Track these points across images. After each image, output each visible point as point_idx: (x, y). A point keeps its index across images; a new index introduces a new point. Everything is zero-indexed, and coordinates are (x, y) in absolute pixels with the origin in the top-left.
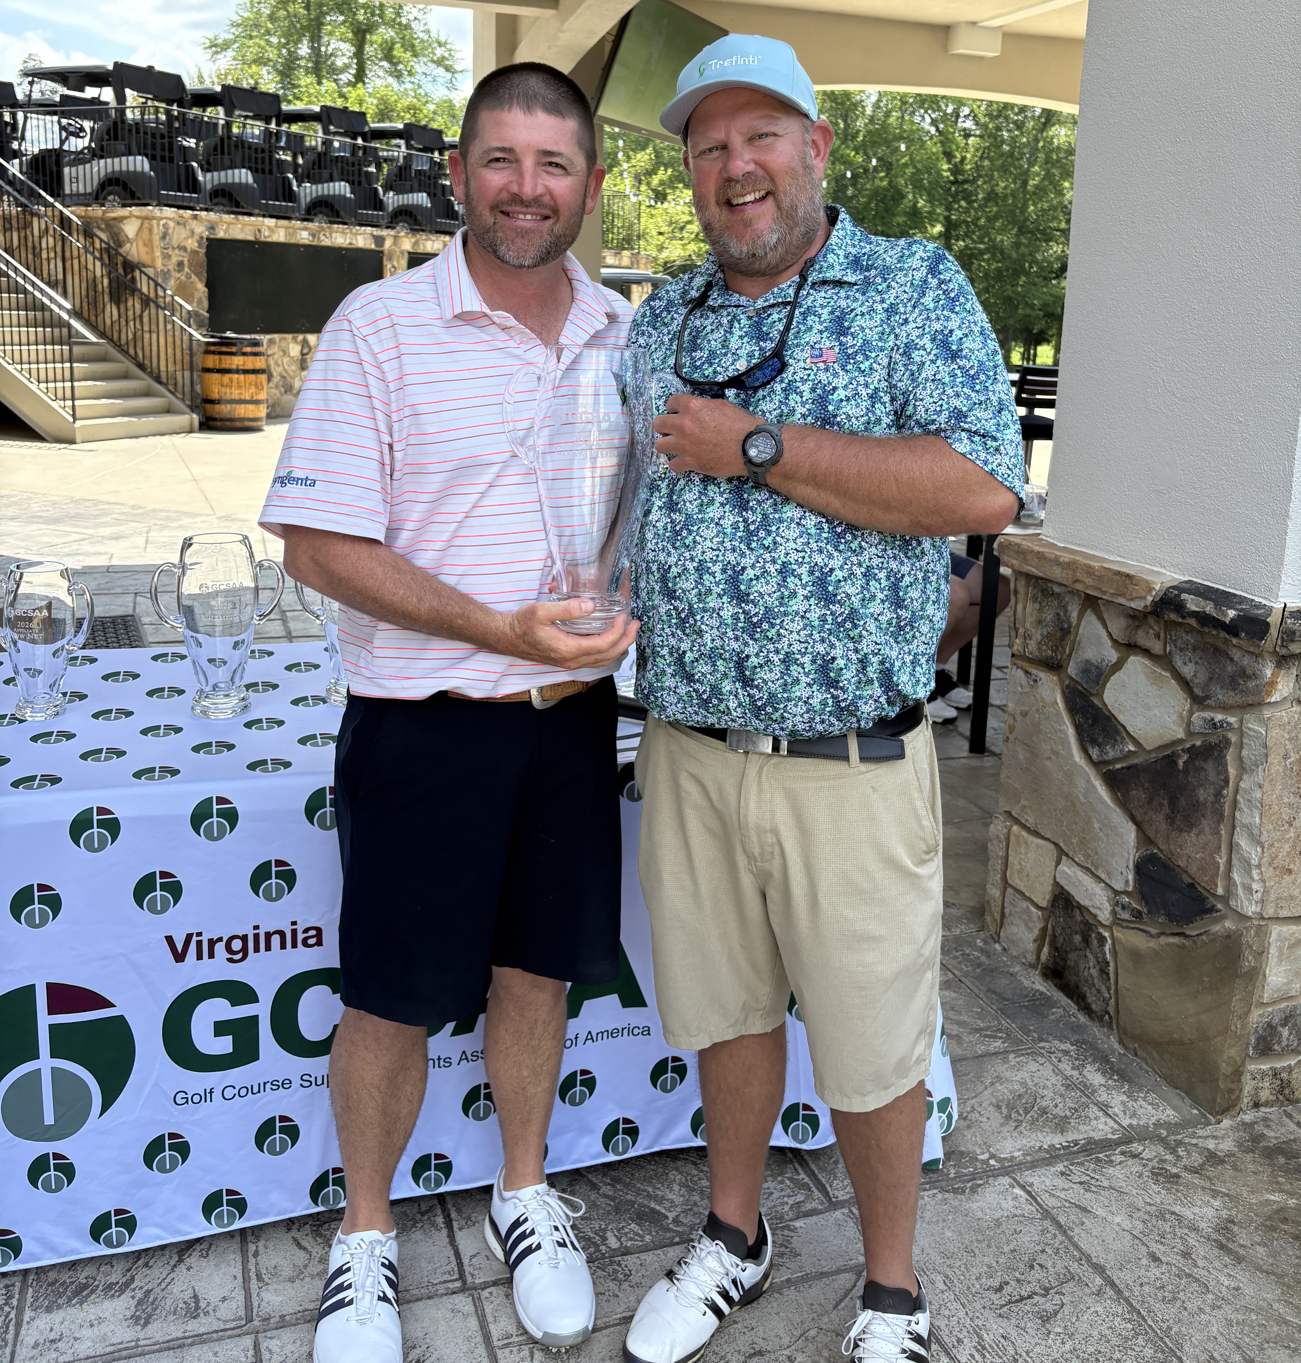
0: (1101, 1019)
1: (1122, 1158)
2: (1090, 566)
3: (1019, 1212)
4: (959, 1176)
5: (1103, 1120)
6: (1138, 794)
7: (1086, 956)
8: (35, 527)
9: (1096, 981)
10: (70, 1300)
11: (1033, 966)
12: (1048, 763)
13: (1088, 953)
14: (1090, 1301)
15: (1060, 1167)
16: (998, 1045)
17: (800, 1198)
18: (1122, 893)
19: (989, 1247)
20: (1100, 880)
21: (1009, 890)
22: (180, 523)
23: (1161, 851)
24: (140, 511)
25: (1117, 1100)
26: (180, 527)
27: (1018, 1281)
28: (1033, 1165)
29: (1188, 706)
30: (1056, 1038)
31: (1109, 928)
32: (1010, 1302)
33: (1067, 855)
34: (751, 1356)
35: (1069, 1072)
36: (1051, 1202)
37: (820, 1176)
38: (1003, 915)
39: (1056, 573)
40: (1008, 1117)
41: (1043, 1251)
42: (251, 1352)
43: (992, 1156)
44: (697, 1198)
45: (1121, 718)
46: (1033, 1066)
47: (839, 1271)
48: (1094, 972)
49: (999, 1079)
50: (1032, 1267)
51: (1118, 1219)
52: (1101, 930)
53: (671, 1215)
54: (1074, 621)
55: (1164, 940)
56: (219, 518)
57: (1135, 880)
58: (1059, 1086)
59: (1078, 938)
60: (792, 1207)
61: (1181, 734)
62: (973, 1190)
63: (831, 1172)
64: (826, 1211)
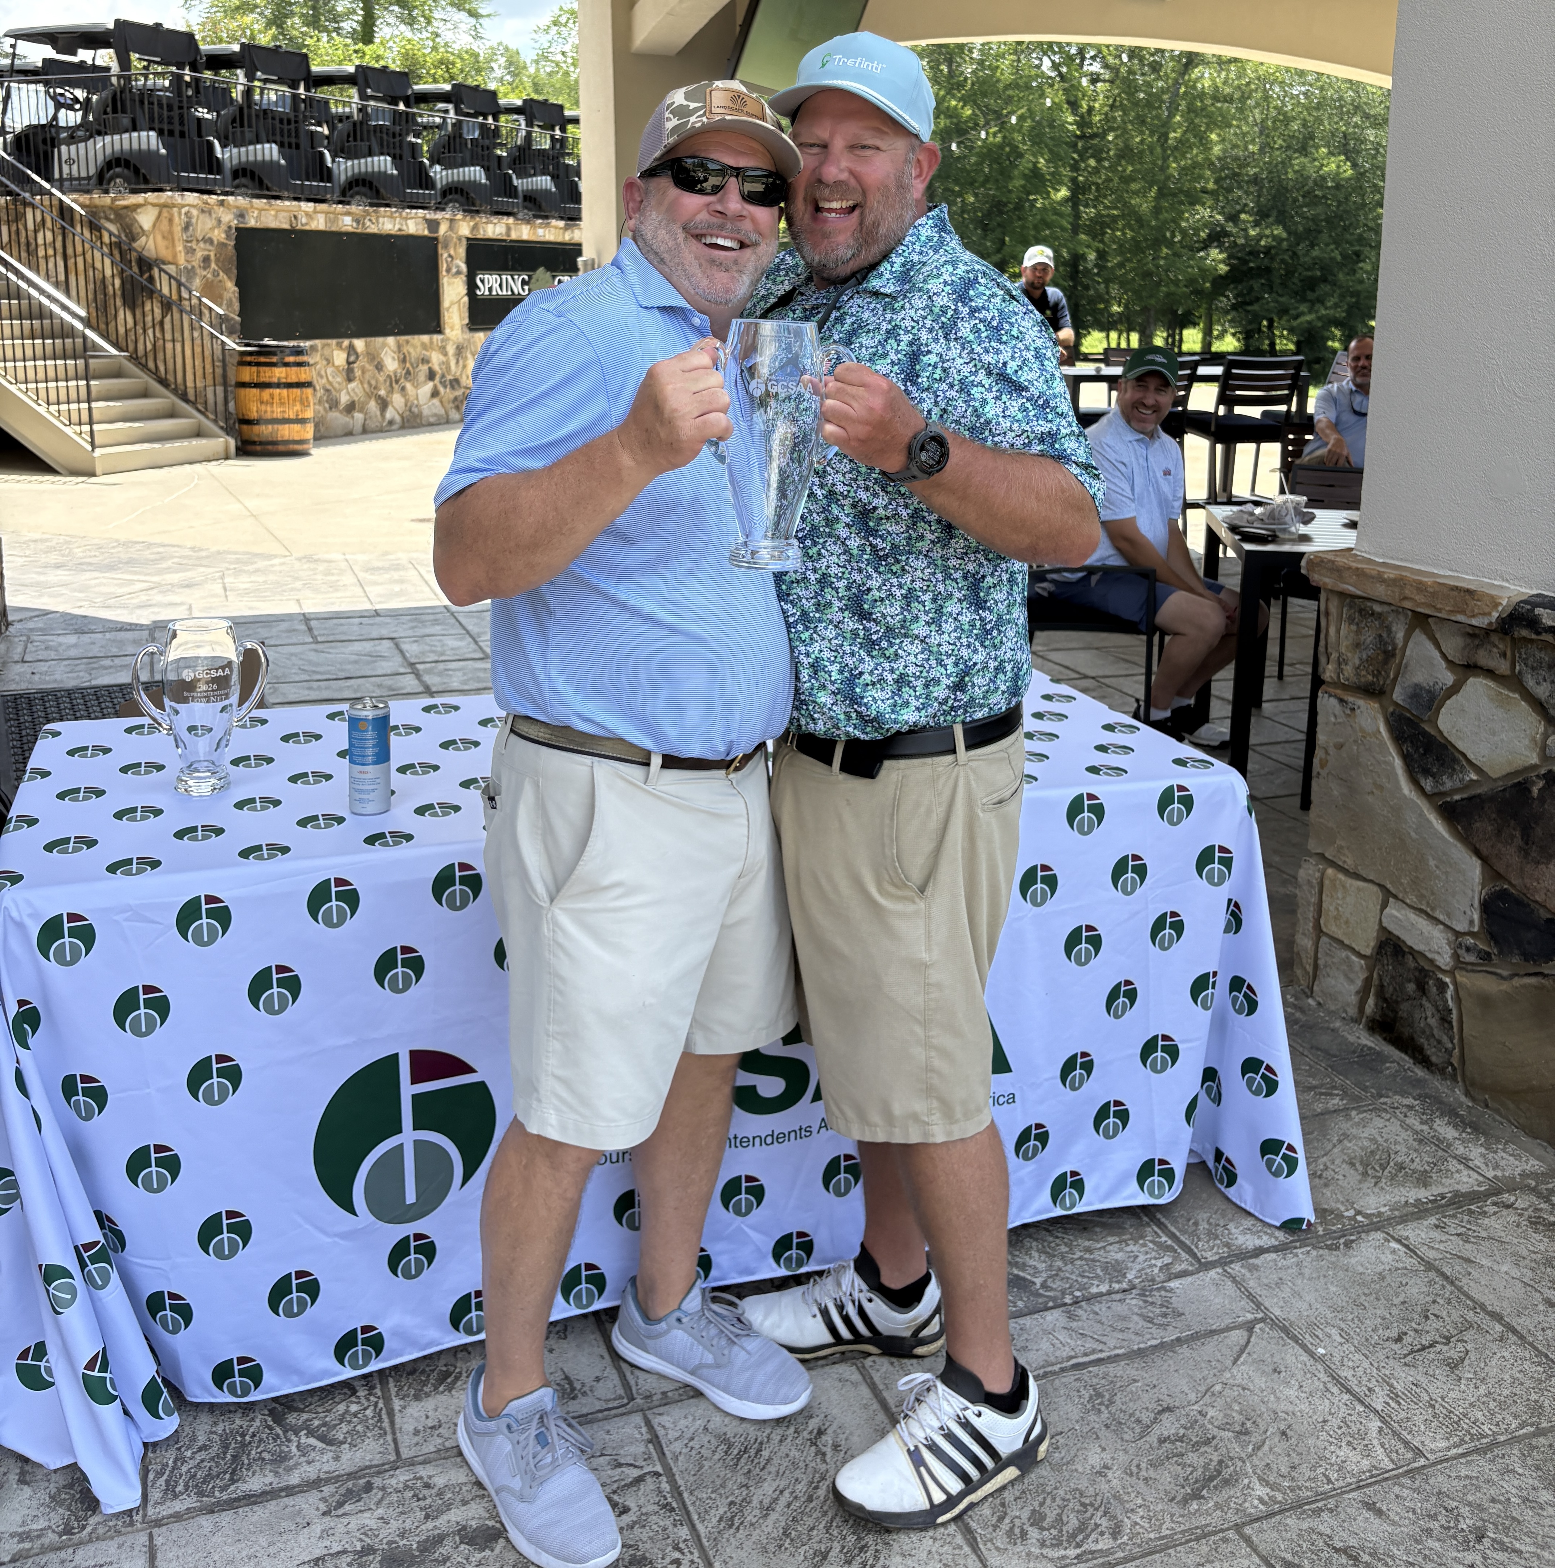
0: (1442, 1071)
1: (1496, 1209)
2: (1421, 582)
3: (1400, 1265)
4: (1328, 1233)
5: (1465, 1172)
6: (1483, 826)
7: (1421, 1006)
8: (88, 575)
9: (1435, 1032)
10: (436, 1388)
11: (1356, 1021)
12: (1370, 798)
13: (1424, 1001)
14: (1494, 1347)
15: (1433, 1220)
16: (1335, 1102)
17: (1167, 1260)
18: (1465, 934)
19: (1378, 1299)
20: (1438, 921)
21: (1324, 939)
22: (255, 566)
23: (1513, 886)
24: (204, 554)
25: (1476, 1153)
26: (257, 571)
27: (1416, 1331)
28: (1404, 1220)
29: (1542, 729)
30: (1396, 1093)
31: (1451, 973)
32: (1412, 1352)
33: (1395, 897)
34: (1160, 1413)
35: (1418, 1127)
36: (1431, 1255)
37: (1182, 1238)
38: (1316, 966)
39: (1380, 591)
40: (1365, 1174)
41: (1434, 1302)
42: (644, 1430)
43: (1359, 1213)
44: (1059, 1263)
45: (1460, 745)
46: (1378, 1122)
47: (1228, 1329)
48: (1433, 1022)
49: (1346, 1136)
50: (1427, 1318)
51: (1504, 1268)
52: (1440, 976)
53: (1038, 1281)
54: (1400, 644)
55: (1517, 982)
56: (299, 559)
57: (1481, 919)
58: (1411, 1141)
59: (1411, 987)
60: (1161, 1268)
61: (1534, 759)
62: (1348, 1245)
63: (1194, 1234)
64: (1198, 1271)
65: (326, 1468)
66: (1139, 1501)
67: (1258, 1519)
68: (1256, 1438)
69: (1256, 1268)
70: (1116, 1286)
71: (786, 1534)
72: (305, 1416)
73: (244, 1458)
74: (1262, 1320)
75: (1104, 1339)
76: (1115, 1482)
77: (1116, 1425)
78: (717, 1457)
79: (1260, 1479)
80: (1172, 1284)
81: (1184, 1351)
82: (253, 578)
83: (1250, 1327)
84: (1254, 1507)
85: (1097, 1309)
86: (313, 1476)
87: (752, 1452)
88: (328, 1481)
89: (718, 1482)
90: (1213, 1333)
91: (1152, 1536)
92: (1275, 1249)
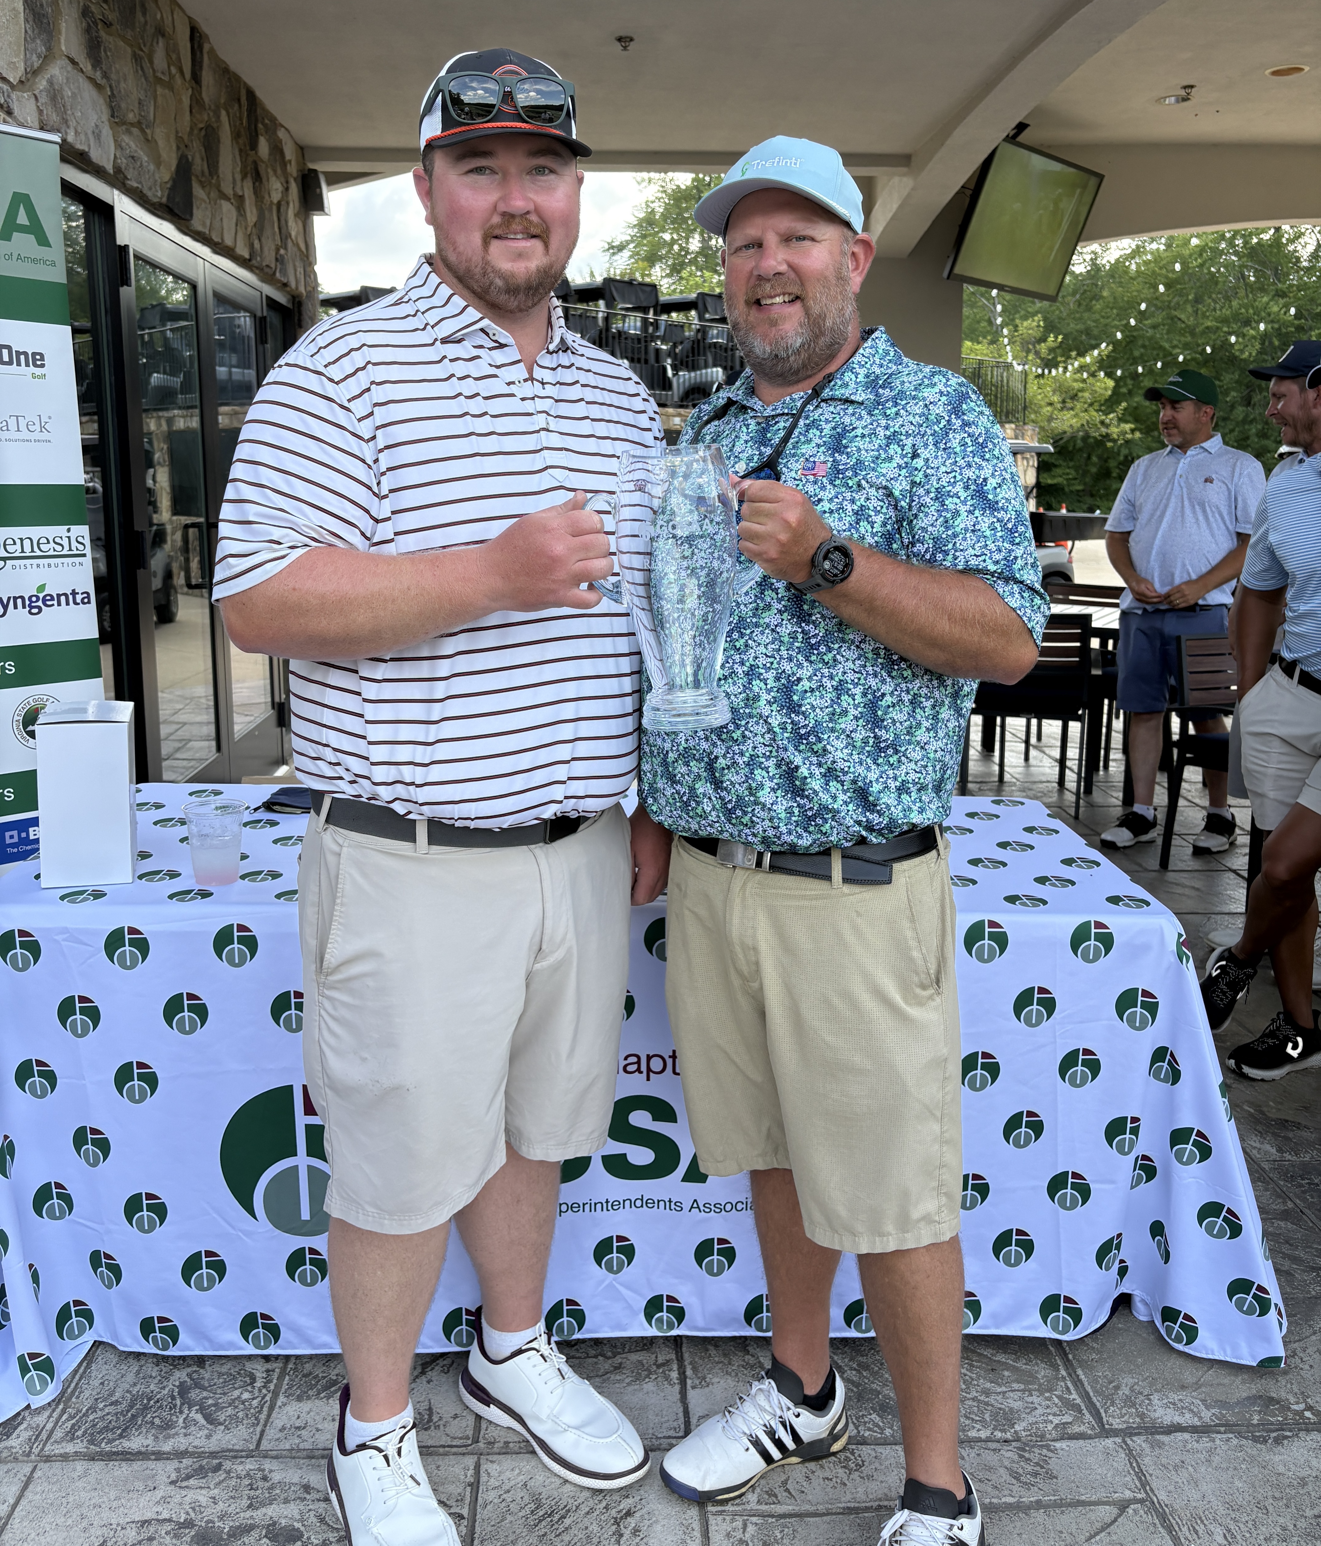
4: (1262, 1424)
10: (319, 1393)
17: (1067, 1418)
19: (1287, 1506)
37: (1094, 1400)
42: (471, 1472)
43: (1309, 1408)
47: (1098, 1503)
60: (1057, 1426)
63: (1109, 1397)
65: (196, 1443)
69: (1161, 1445)
70: (999, 1434)
73: (140, 1419)
74: (1141, 1501)
78: (521, 1514)
80: (1059, 1445)
81: (1039, 1516)
83: (1123, 1506)
86: (182, 1448)
87: (557, 1517)
88: (192, 1455)
90: (1083, 1503)
92: (1193, 1430)
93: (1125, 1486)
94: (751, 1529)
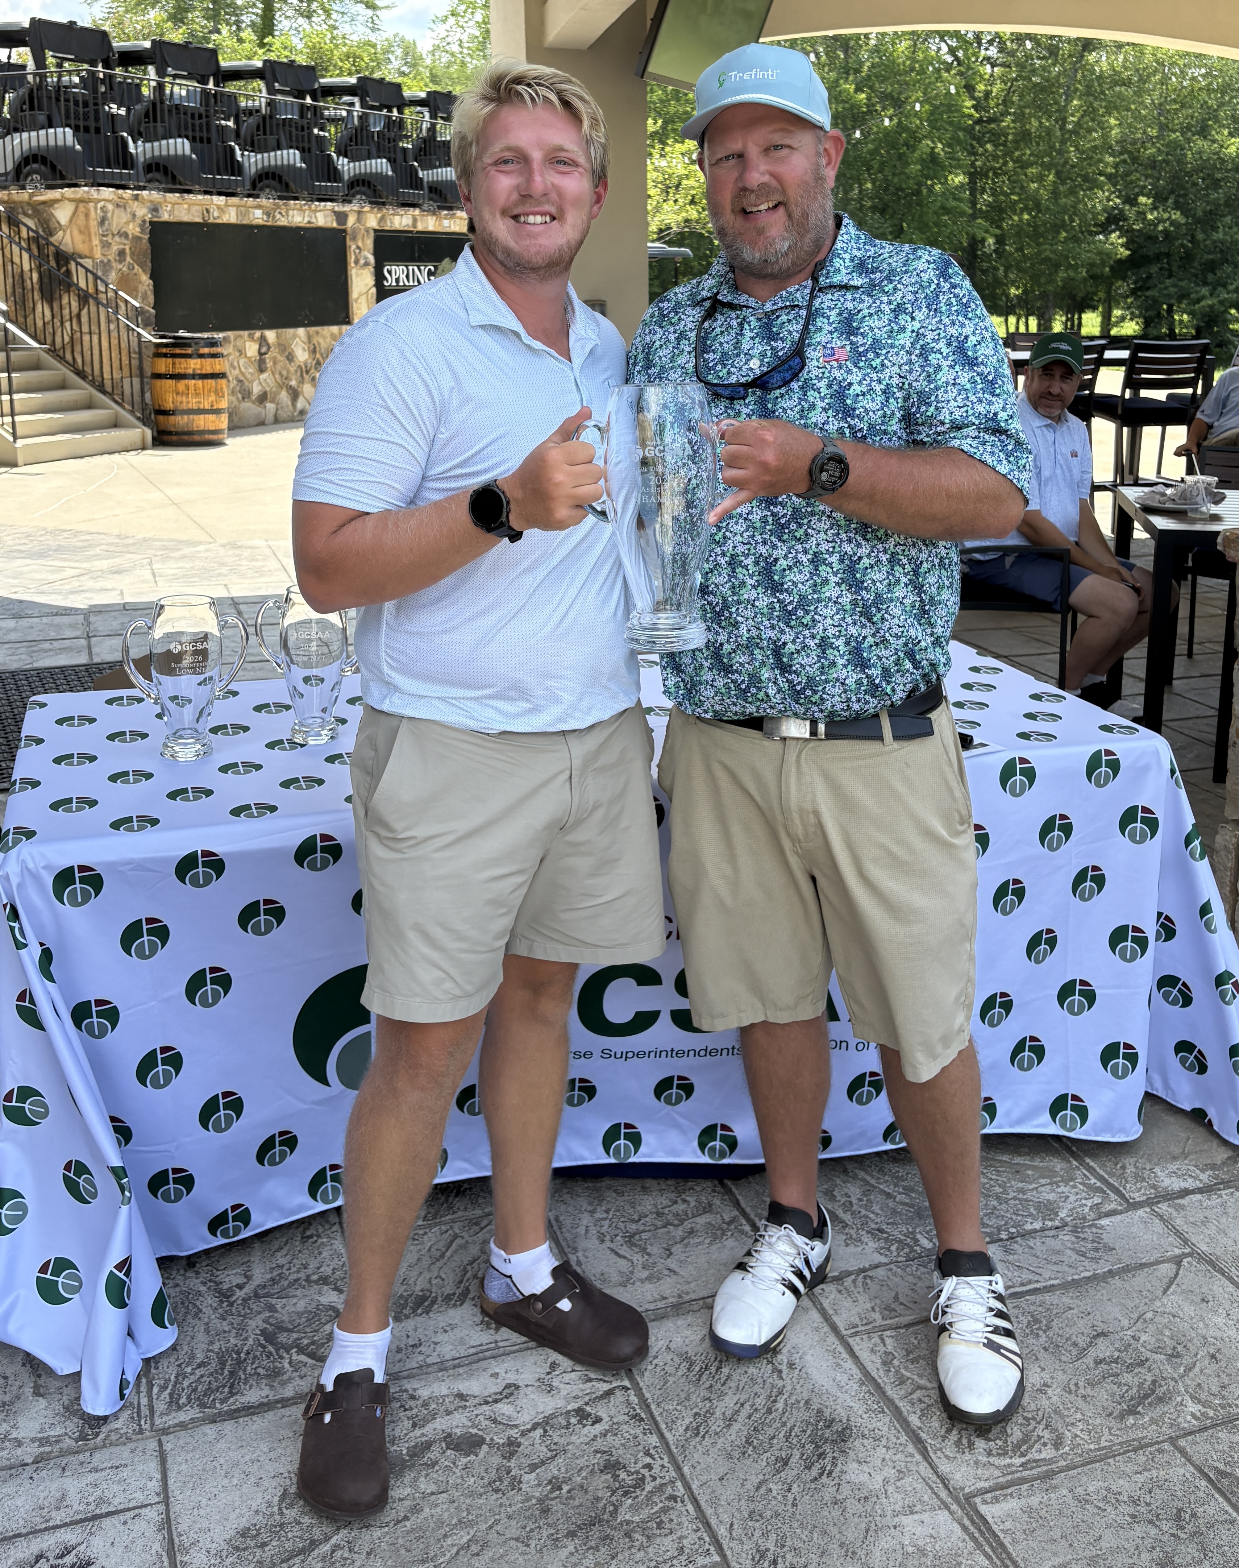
10: (414, 1311)
17: (1097, 1200)
22: (182, 553)
24: (131, 541)
26: (184, 557)
34: (1095, 1337)
37: (1110, 1180)
44: (994, 1203)
47: (1157, 1263)
56: (224, 546)
60: (1091, 1208)
63: (1122, 1177)
64: (1127, 1211)
66: (1079, 1416)
67: (1191, 1433)
68: (1187, 1360)
69: (1182, 1207)
70: (1049, 1224)
71: (748, 1442)
72: (295, 1336)
73: (241, 1373)
74: (1189, 1255)
75: (1039, 1271)
76: (1055, 1399)
77: (1054, 1348)
78: (680, 1373)
79: (1192, 1397)
80: (1104, 1222)
81: (1116, 1282)
82: (180, 565)
83: (1178, 1261)
84: (1187, 1421)
85: (1031, 1244)
87: (713, 1369)
89: (683, 1395)
90: (1143, 1266)
91: (1092, 1447)
92: (1200, 1191)
93: (1171, 1244)
94: (888, 1341)
